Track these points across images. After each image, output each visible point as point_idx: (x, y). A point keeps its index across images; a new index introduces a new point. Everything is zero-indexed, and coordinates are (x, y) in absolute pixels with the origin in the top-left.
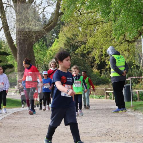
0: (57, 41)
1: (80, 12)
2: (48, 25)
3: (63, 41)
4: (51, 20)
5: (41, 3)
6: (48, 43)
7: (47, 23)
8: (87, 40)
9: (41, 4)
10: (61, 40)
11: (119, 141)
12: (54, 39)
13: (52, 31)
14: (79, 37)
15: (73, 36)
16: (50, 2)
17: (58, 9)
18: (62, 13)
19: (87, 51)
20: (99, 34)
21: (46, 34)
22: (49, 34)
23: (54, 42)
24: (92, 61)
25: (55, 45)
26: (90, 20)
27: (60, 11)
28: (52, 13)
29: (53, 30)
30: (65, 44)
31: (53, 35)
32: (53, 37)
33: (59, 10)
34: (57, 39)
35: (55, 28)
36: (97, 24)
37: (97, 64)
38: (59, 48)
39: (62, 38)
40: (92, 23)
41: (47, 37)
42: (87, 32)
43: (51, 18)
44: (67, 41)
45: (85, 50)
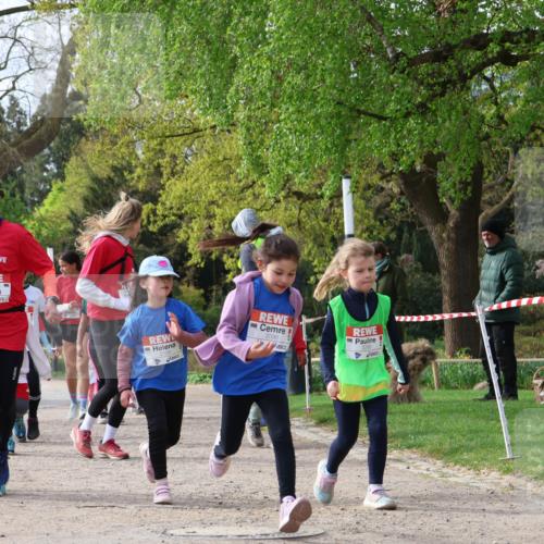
0: (61, 190)
1: (137, 93)
2: (29, 133)
3: (79, 190)
4: (39, 118)
5: (4, 60)
6: (27, 195)
7: (25, 128)
8: (162, 187)
9: (6, 62)
10: (72, 185)
11: (263, 525)
12: (50, 181)
13: (42, 154)
14: (135, 175)
15: (112, 175)
16: (36, 57)
17: (64, 81)
18: (76, 96)
19: (160, 224)
20: (201, 169)
21: (21, 164)
22: (32, 165)
23: (49, 191)
24: (178, 258)
25: (52, 204)
26: (171, 121)
27: (69, 90)
28: (45, 95)
29: (46, 151)
30: (86, 200)
31: (46, 170)
32: (45, 174)
33: (67, 86)
34: (60, 183)
35: (52, 145)
36: (196, 134)
37: (193, 268)
38: (68, 213)
39: (76, 179)
40: (180, 132)
41: (24, 176)
42: (160, 161)
43: (41, 110)
44: (91, 189)
45: (155, 222)
